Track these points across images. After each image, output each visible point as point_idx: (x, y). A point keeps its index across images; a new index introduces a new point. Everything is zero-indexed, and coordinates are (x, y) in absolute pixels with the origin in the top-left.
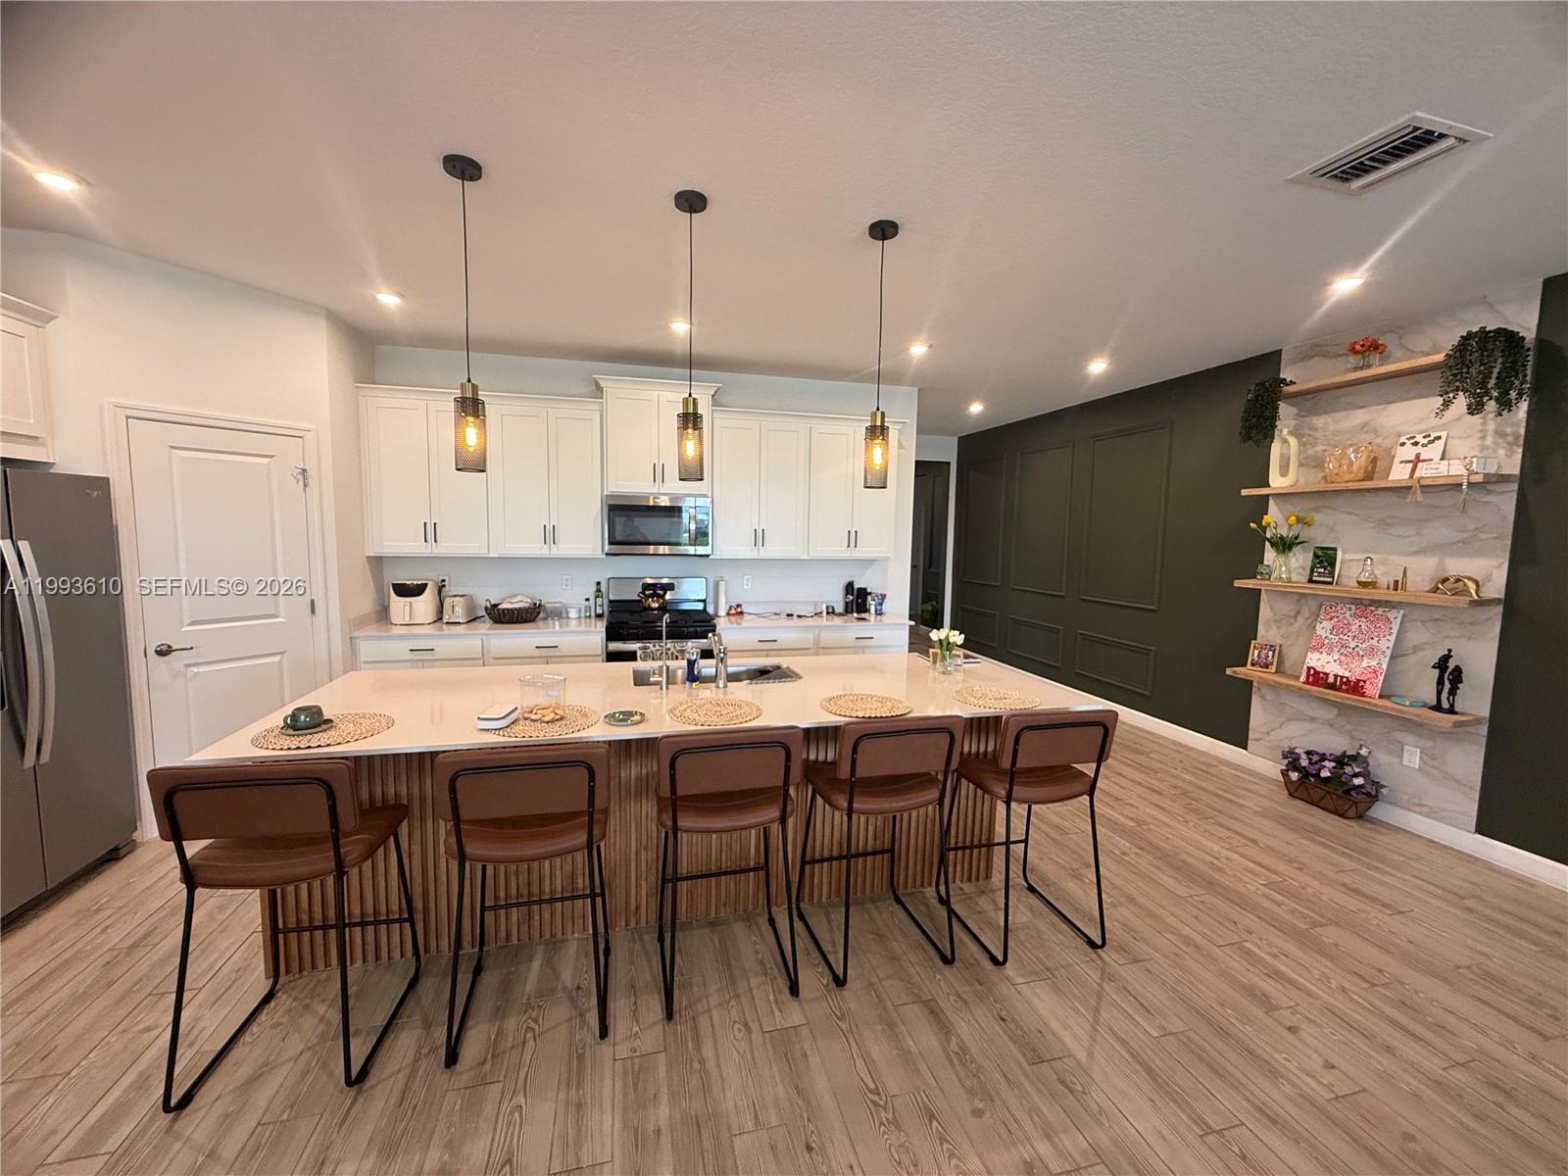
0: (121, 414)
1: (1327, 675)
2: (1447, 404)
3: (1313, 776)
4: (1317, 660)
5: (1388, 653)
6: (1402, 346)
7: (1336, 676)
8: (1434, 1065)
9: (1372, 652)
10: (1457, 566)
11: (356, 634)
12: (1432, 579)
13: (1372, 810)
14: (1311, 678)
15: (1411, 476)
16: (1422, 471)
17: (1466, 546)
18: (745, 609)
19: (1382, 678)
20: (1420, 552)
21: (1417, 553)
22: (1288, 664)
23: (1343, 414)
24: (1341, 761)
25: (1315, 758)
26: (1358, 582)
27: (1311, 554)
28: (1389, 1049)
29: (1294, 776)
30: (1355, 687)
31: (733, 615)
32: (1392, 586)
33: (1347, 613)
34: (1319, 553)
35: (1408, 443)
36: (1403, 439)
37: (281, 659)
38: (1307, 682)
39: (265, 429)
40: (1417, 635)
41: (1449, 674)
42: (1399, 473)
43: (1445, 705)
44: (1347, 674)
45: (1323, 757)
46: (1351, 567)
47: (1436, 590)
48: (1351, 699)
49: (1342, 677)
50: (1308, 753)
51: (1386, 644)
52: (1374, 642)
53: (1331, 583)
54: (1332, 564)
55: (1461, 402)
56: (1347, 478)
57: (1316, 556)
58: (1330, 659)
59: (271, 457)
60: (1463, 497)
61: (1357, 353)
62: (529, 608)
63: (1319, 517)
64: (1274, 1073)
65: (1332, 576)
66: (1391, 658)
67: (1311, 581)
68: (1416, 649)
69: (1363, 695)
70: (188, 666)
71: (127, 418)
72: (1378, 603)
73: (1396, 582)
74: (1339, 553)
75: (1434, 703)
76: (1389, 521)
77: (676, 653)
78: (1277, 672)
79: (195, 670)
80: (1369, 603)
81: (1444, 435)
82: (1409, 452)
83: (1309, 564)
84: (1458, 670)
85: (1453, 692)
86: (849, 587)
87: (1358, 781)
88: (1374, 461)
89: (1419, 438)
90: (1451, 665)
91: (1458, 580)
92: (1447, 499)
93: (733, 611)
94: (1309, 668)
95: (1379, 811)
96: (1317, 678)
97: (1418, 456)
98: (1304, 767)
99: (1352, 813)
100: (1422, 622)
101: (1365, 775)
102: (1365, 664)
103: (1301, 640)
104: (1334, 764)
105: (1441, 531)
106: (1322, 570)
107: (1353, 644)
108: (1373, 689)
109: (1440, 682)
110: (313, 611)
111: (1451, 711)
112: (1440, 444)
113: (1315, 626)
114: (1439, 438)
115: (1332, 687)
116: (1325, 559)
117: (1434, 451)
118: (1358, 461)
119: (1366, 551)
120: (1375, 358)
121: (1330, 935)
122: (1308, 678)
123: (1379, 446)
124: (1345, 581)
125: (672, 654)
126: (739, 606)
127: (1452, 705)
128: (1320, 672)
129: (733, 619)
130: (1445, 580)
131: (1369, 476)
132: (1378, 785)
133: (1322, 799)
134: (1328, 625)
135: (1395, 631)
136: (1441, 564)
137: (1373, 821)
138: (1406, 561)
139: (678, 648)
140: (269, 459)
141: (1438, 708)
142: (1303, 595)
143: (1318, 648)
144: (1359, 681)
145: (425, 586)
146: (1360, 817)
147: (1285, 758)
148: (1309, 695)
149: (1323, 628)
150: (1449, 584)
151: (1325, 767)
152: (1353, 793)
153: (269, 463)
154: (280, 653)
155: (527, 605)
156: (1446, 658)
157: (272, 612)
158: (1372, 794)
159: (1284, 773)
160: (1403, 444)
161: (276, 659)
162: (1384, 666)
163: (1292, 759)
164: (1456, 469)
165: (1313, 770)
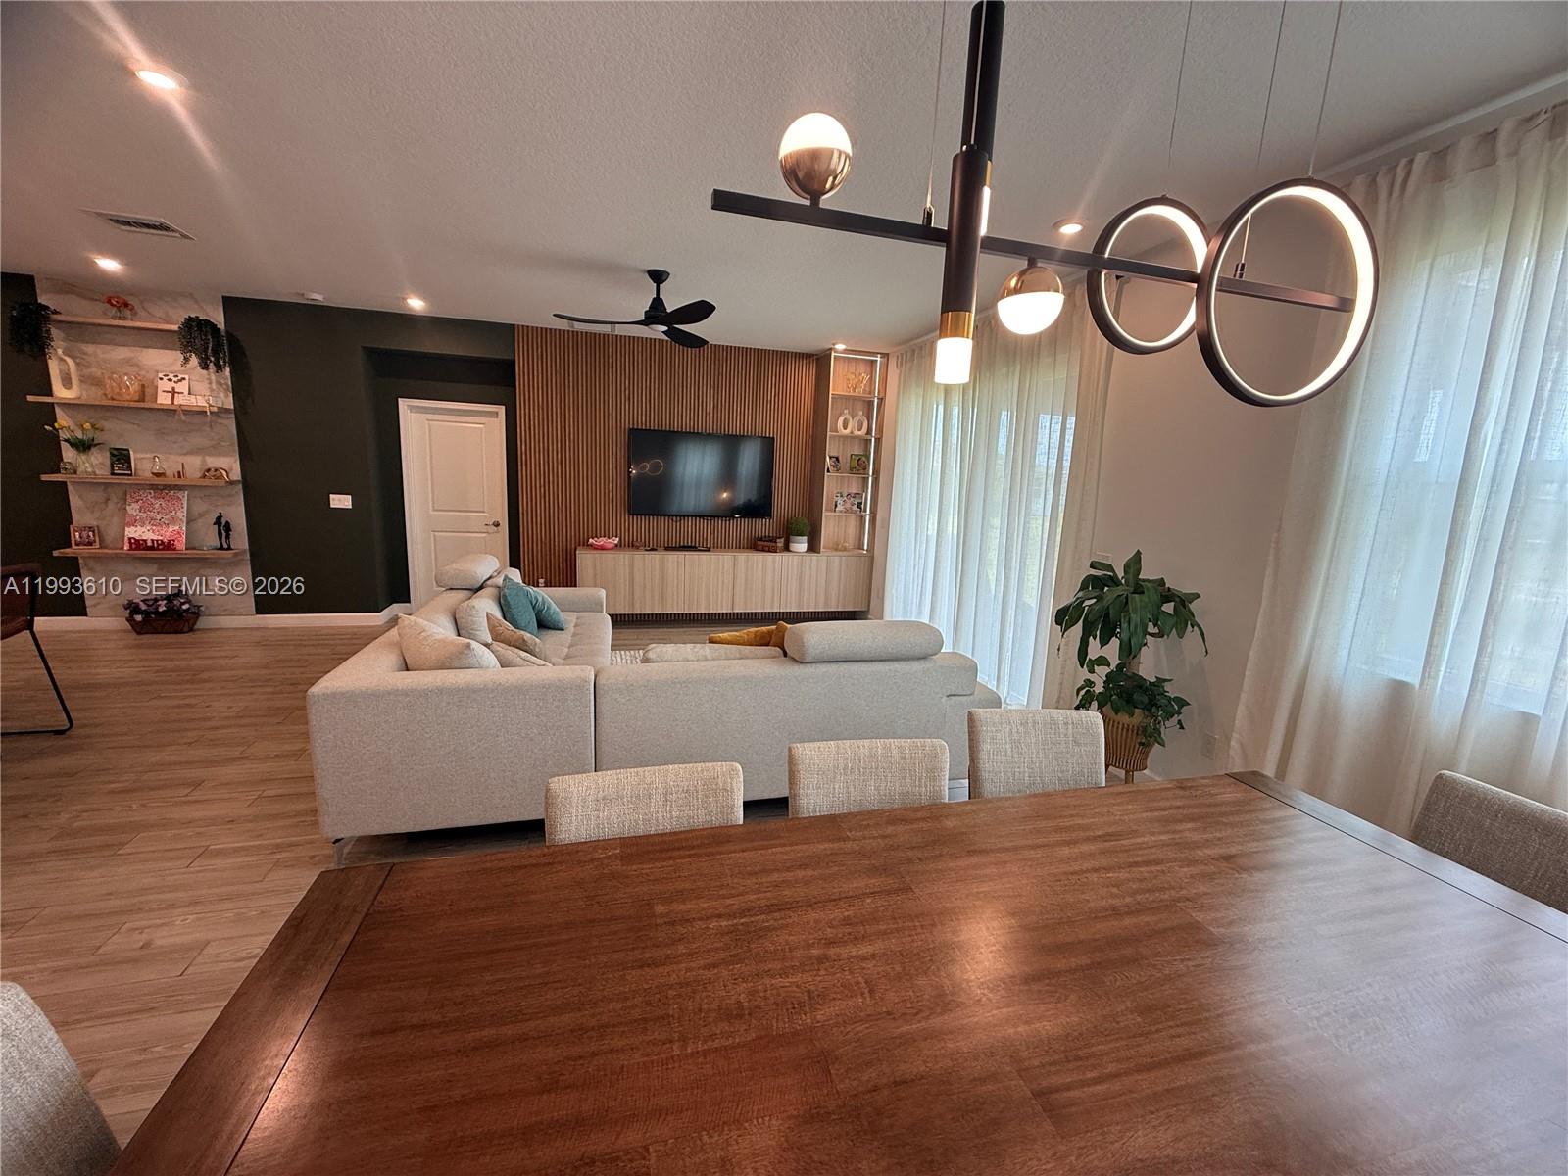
1: (145, 541)
2: (187, 360)
3: (152, 613)
4: (132, 532)
5: (185, 520)
6: (143, 307)
7: (153, 540)
8: (271, 690)
9: (174, 521)
10: (213, 462)
12: (201, 470)
13: (198, 623)
14: (134, 546)
15: (173, 403)
16: (179, 400)
17: (215, 449)
19: (184, 537)
20: (191, 452)
21: (185, 454)
22: (108, 539)
23: (109, 347)
24: (169, 598)
25: (151, 602)
26: (153, 474)
27: (108, 454)
28: (251, 693)
29: (139, 618)
30: (169, 546)
32: (176, 474)
33: (149, 496)
34: (115, 452)
35: (165, 378)
36: (160, 376)
38: (131, 549)
40: (200, 506)
41: (224, 528)
42: (164, 399)
43: (226, 546)
44: (161, 538)
45: (156, 600)
46: (144, 463)
47: (204, 476)
48: (167, 554)
49: (157, 541)
50: (144, 601)
51: (182, 514)
52: (173, 514)
53: (131, 475)
54: (129, 461)
55: (194, 360)
56: (128, 397)
57: (112, 454)
58: (144, 529)
60: (208, 420)
61: (112, 305)
63: (107, 425)
64: (209, 719)
65: (130, 468)
66: (188, 523)
67: (113, 474)
68: (201, 515)
69: (175, 549)
72: (170, 487)
73: (179, 473)
74: (131, 452)
75: (219, 546)
76: (165, 431)
78: (101, 547)
80: (163, 487)
81: (187, 377)
82: (167, 386)
83: (108, 462)
84: (227, 523)
85: (228, 537)
87: (185, 607)
88: (143, 386)
89: (171, 376)
90: (223, 521)
91: (216, 470)
92: (197, 420)
94: (130, 539)
95: (202, 623)
96: (138, 544)
97: (173, 389)
98: (145, 610)
99: (186, 629)
100: (201, 498)
101: (189, 601)
102: (171, 530)
103: (115, 520)
104: (165, 602)
105: (197, 440)
106: (121, 466)
107: (159, 517)
108: (181, 544)
109: (220, 533)
111: (229, 548)
112: (186, 383)
113: (125, 509)
114: (184, 379)
115: (152, 548)
116: (121, 457)
117: (183, 387)
118: (134, 388)
119: (152, 452)
120: (128, 313)
121: (205, 676)
122: (131, 546)
123: (144, 377)
124: (140, 473)
127: (229, 545)
128: (138, 540)
130: (208, 471)
131: (142, 399)
132: (199, 607)
133: (163, 626)
134: (136, 506)
135: (185, 505)
136: (204, 462)
137: (199, 630)
138: (181, 459)
141: (222, 548)
142: (107, 485)
143: (133, 524)
144: (170, 541)
146: (191, 630)
147: (126, 609)
148: (136, 558)
149: (133, 509)
150: (212, 473)
151: (159, 605)
152: (185, 615)
156: (219, 519)
158: (196, 613)
159: (130, 620)
160: (161, 379)
162: (184, 528)
163: (133, 608)
164: (201, 402)
165: (151, 609)
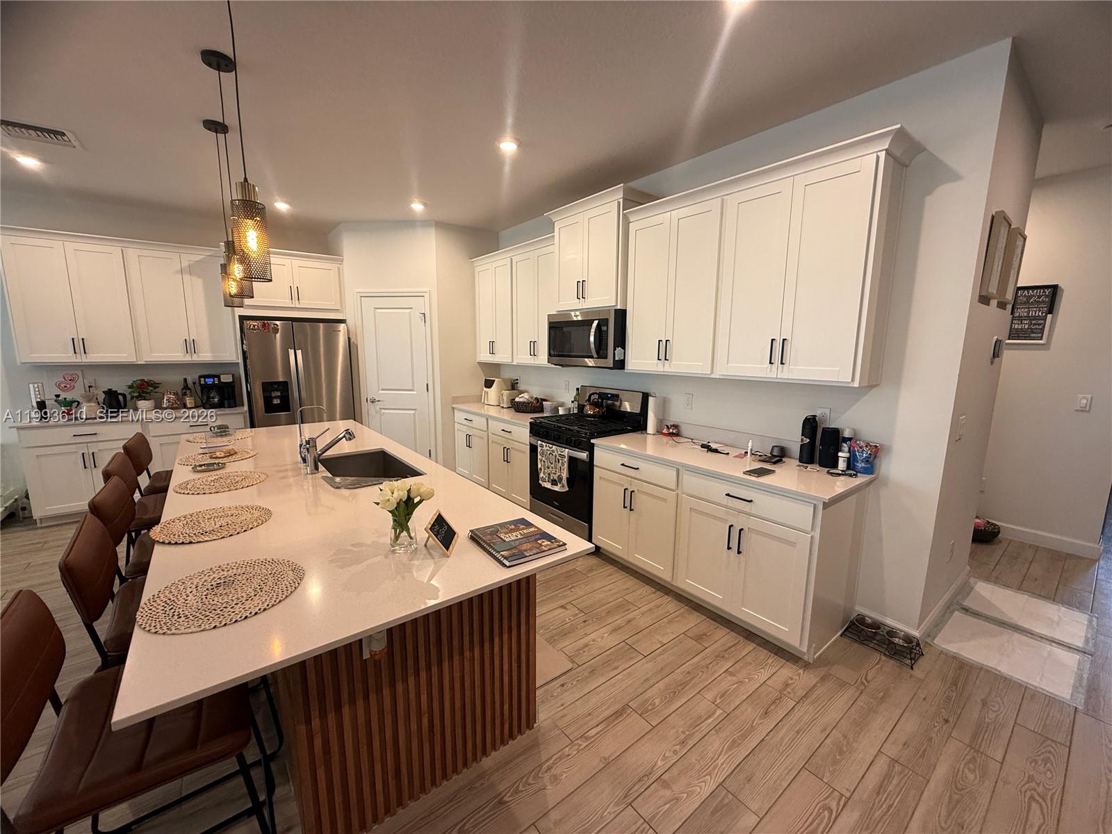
0: (359, 295)
11: (454, 406)
18: (685, 430)
31: (665, 434)
37: (414, 414)
39: (406, 294)
59: (411, 308)
62: (525, 402)
70: (381, 409)
71: (361, 297)
77: (558, 457)
79: (383, 411)
86: (810, 425)
93: (665, 431)
110: (428, 390)
125: (556, 456)
126: (676, 426)
129: (665, 439)
139: (560, 453)
140: (409, 310)
145: (494, 381)
153: (410, 312)
154: (413, 410)
155: (526, 400)
157: (411, 388)
161: (413, 412)
